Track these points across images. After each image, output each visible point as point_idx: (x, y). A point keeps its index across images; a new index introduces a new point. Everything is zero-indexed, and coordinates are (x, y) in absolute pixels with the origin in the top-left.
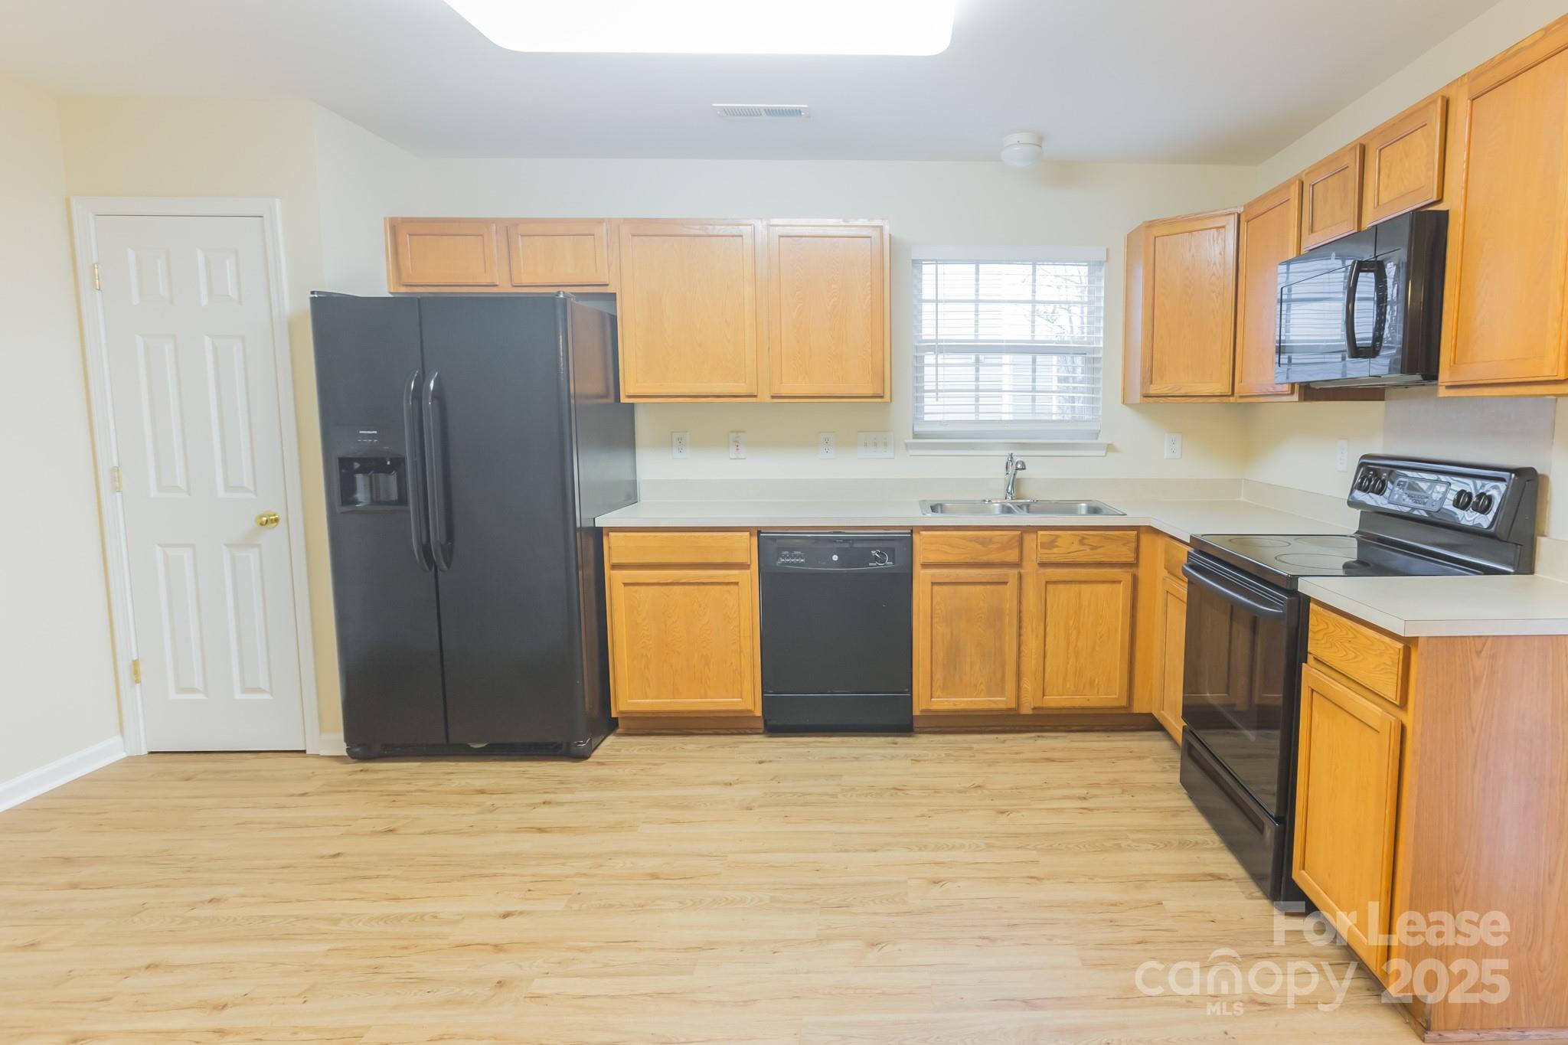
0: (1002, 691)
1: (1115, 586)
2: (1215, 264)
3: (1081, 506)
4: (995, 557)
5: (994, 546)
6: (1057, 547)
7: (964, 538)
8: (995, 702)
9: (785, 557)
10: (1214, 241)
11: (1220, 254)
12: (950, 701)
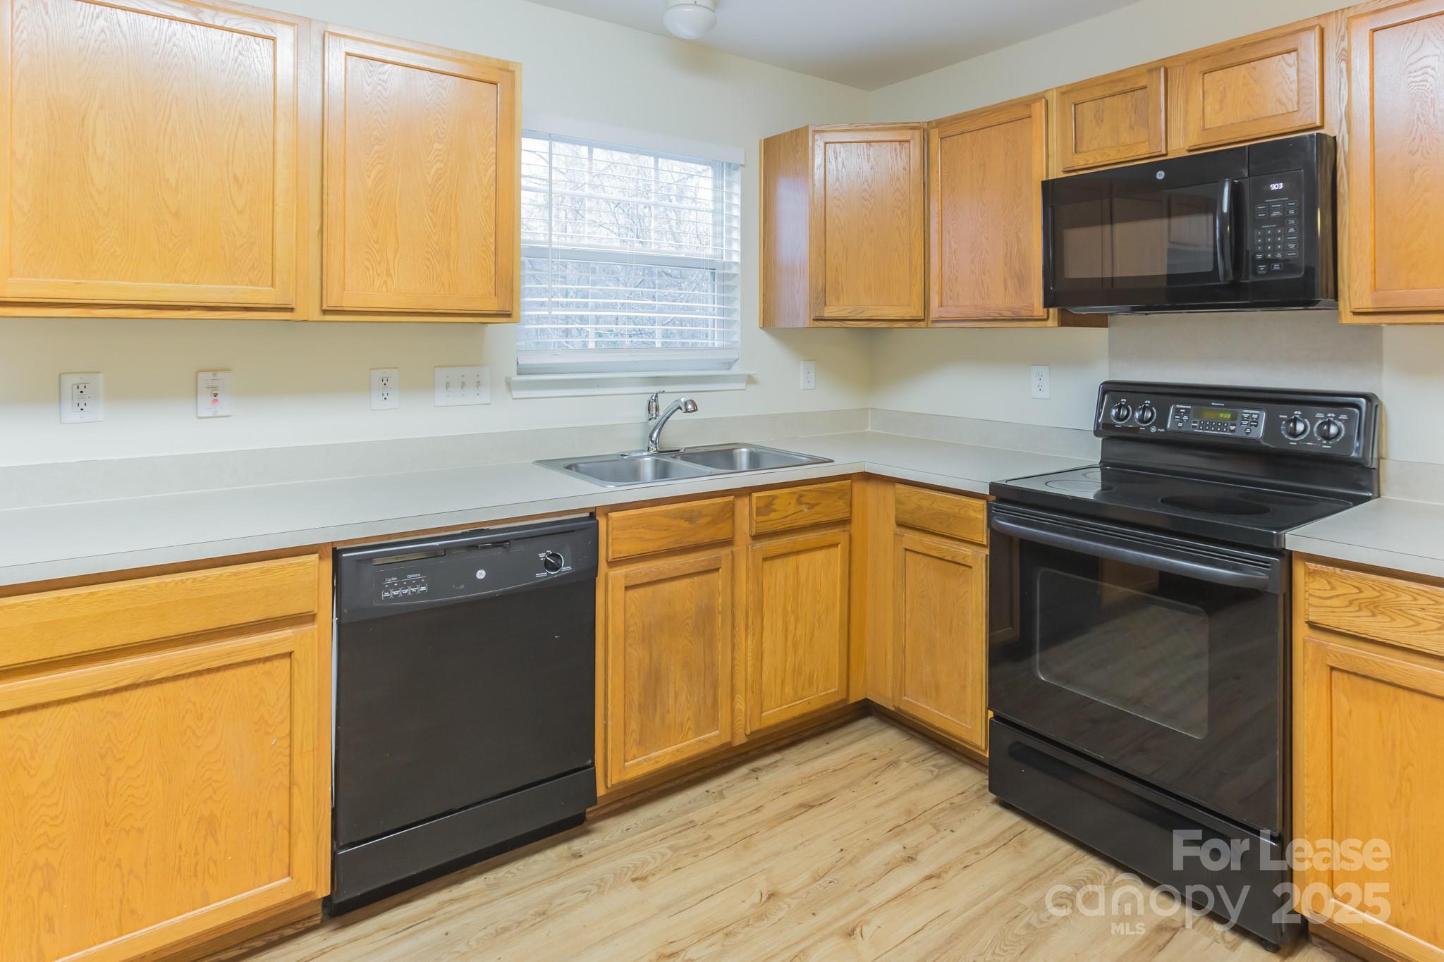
0: (713, 721)
1: (832, 550)
2: (898, 179)
3: (741, 453)
4: (704, 536)
5: (703, 521)
6: (775, 511)
7: (666, 515)
8: (705, 741)
9: (392, 586)
10: (896, 155)
11: (905, 169)
12: (650, 759)
